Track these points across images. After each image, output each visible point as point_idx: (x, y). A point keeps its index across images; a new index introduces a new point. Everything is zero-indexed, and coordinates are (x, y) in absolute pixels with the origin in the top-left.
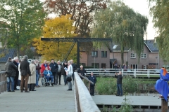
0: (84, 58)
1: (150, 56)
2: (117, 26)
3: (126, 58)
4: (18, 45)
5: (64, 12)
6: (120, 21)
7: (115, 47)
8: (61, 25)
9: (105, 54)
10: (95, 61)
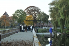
0: (35, 25)
1: (50, 24)
2: (42, 17)
3: (44, 25)
4: (20, 22)
5: (31, 14)
6: (43, 16)
7: (42, 22)
8: (30, 17)
9: (40, 24)
10: (38, 25)
